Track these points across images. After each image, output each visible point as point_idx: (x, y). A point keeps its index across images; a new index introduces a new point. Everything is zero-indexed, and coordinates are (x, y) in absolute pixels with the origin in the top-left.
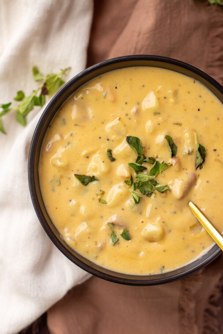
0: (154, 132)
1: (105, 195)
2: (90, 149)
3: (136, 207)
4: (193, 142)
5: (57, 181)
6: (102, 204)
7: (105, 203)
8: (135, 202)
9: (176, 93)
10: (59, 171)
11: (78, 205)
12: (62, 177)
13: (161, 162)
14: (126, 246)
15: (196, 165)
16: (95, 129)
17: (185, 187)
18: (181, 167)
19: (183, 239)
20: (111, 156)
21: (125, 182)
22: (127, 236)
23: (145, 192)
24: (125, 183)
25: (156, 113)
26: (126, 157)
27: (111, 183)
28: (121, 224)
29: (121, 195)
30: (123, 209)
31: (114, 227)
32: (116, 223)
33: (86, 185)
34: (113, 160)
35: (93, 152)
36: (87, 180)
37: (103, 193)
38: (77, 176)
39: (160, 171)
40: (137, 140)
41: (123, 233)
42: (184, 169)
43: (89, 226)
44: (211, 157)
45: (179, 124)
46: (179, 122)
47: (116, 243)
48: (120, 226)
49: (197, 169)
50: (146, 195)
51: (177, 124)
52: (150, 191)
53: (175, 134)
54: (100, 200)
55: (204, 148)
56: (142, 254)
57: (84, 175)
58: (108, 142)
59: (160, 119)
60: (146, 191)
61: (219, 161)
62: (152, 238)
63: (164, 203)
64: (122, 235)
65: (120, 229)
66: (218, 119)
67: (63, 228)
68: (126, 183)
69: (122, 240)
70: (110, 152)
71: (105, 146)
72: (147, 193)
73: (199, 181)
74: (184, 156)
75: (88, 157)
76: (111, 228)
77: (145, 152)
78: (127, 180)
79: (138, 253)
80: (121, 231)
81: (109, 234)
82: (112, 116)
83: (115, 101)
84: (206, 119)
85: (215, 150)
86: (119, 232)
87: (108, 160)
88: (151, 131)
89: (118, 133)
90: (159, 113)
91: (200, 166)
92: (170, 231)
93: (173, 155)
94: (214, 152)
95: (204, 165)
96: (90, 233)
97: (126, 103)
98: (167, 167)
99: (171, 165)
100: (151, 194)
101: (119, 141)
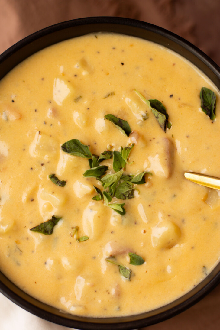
0: (89, 122)
1: (80, 230)
2: (29, 189)
3: (126, 219)
4: (140, 103)
5: (16, 251)
6: (85, 242)
7: (87, 239)
8: (120, 215)
9: (84, 63)
10: (10, 237)
11: (58, 262)
12: (17, 242)
13: (119, 150)
14: (145, 271)
15: (161, 127)
16: (20, 162)
17: (166, 159)
18: (146, 141)
19: (205, 220)
20: (57, 181)
21: (94, 200)
22: (138, 260)
23: (124, 196)
24: (95, 201)
25: (77, 99)
26: (76, 170)
27: (79, 212)
28: (121, 251)
29: (99, 217)
30: (112, 232)
31: (116, 260)
32: (114, 254)
33: (52, 232)
34: (63, 184)
35: (35, 190)
36: (49, 227)
37: (77, 229)
38: (35, 229)
39: (126, 161)
40: (75, 142)
41: (130, 259)
42: (151, 140)
43: (87, 278)
44: (171, 106)
45: (112, 94)
46: (109, 91)
47: (131, 276)
48: (122, 253)
49: (165, 130)
50: (127, 198)
51: (109, 95)
52: (129, 190)
53: (115, 108)
54: (79, 240)
55: (158, 101)
56: (169, 269)
57: (42, 224)
58: (43, 168)
59: (85, 102)
60: (124, 194)
61: (185, 105)
62: (169, 243)
63: (154, 193)
64: (131, 262)
65: (124, 257)
66: (151, 59)
67: (58, 300)
68: (96, 200)
69: (134, 268)
70: (53, 177)
71: (43, 175)
72: (127, 196)
73: (178, 144)
74: (141, 125)
75: (32, 200)
76: (113, 263)
77: (93, 150)
78: (94, 196)
79: (164, 270)
80: (128, 259)
81: (116, 272)
82: (29, 135)
83: (21, 117)
84: (137, 68)
85: (171, 96)
86: (126, 261)
87: (58, 188)
88: (84, 122)
89: (49, 149)
90: (81, 97)
91: (167, 125)
92: (183, 221)
93: (128, 133)
94: (171, 99)
95: (171, 122)
96: (93, 286)
97: (36, 111)
98: (130, 151)
99: (133, 145)
100: (132, 193)
101: (56, 158)
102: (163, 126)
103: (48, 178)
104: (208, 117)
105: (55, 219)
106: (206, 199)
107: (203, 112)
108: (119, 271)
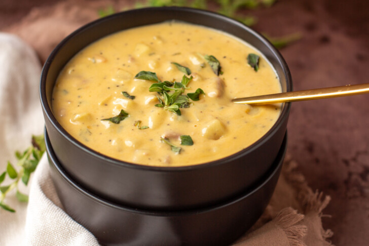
0: (158, 64)
1: (142, 123)
2: (105, 98)
3: (180, 118)
4: (199, 58)
5: (86, 132)
6: (145, 130)
7: (147, 128)
9: (159, 38)
10: (83, 124)
11: (121, 141)
12: (89, 127)
13: (180, 82)
14: (193, 149)
15: (215, 73)
16: (100, 84)
17: (217, 86)
18: (203, 78)
19: (246, 122)
20: (128, 95)
21: (156, 106)
22: (188, 141)
25: (151, 55)
26: (143, 90)
27: (142, 113)
28: (174, 134)
29: (159, 114)
30: (168, 125)
31: (169, 141)
32: (169, 136)
33: (118, 123)
34: (133, 98)
35: (109, 99)
37: (140, 122)
39: (185, 86)
41: (182, 141)
42: (206, 79)
44: (225, 64)
45: (179, 54)
46: (177, 51)
47: (181, 151)
48: (175, 137)
49: (218, 75)
51: (176, 54)
53: (179, 60)
54: (140, 128)
55: (214, 57)
56: (214, 149)
57: (111, 118)
58: (118, 88)
59: (158, 56)
60: (181, 104)
61: (235, 62)
62: (215, 134)
63: (206, 106)
64: (182, 144)
65: (176, 140)
68: (158, 107)
69: (185, 147)
70: (125, 93)
72: (183, 106)
73: (228, 82)
74: (199, 70)
75: (106, 105)
76: (167, 143)
78: (156, 104)
80: (180, 140)
81: (168, 149)
83: (106, 61)
84: (200, 42)
85: (225, 57)
86: (178, 143)
87: (128, 100)
89: (124, 78)
90: (154, 53)
91: (219, 71)
92: (228, 123)
93: (189, 73)
95: (222, 70)
96: (148, 155)
97: (118, 59)
98: (189, 81)
99: (192, 77)
100: (187, 105)
101: (130, 83)
102: (217, 72)
103: (122, 93)
104: (253, 69)
105: (123, 115)
106: (248, 112)
107: (249, 66)
108: (172, 149)
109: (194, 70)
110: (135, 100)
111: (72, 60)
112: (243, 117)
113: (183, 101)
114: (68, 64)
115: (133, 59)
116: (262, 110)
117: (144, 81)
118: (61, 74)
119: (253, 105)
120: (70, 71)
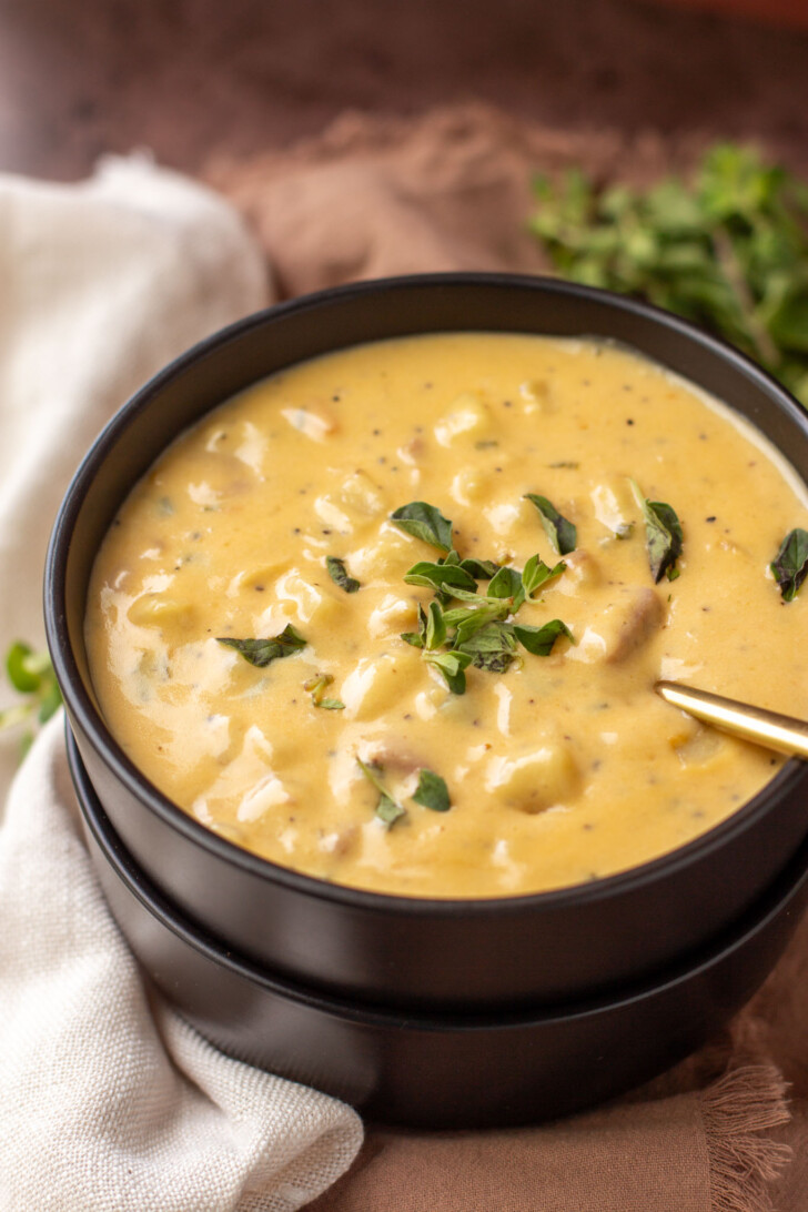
0: (485, 492)
1: (334, 685)
2: (266, 565)
3: (454, 703)
4: (626, 502)
6: (329, 712)
7: (338, 707)
8: (448, 690)
9: (541, 390)
10: (161, 636)
11: (240, 727)
12: (172, 653)
13: (519, 569)
14: (440, 828)
15: (652, 570)
16: (278, 509)
17: (625, 623)
18: (598, 578)
19: (653, 782)
20: (341, 573)
21: (404, 639)
22: (437, 796)
23: (482, 659)
24: (405, 642)
25: (485, 445)
27: (353, 650)
28: (405, 759)
29: (394, 671)
30: (407, 717)
31: (381, 778)
32: (385, 756)
33: (265, 664)
34: (352, 586)
35: (279, 571)
36: (264, 652)
37: (328, 681)
38: (228, 644)
39: (527, 591)
40: (428, 513)
41: (418, 789)
42: (611, 583)
43: (289, 783)
44: (701, 544)
45: (570, 466)
46: (567, 457)
47: (397, 823)
48: (405, 767)
49: (659, 579)
50: (485, 668)
51: (562, 465)
52: (500, 649)
53: (561, 492)
54: (318, 705)
55: (671, 509)
56: (501, 848)
57: (251, 640)
58: (324, 541)
59: (500, 457)
60: (483, 656)
61: (733, 545)
62: (534, 794)
63: (557, 683)
64: (417, 797)
65: (404, 778)
66: (703, 437)
67: (190, 802)
68: (409, 642)
69: (420, 812)
70: (337, 564)
71: (315, 551)
72: (489, 662)
73: (675, 616)
74: (605, 547)
75: (260, 589)
76: (370, 782)
77: (466, 550)
78: (409, 632)
79: (487, 845)
80: (412, 784)
81: (365, 803)
83: (335, 431)
84: (661, 441)
85: (712, 519)
86: (404, 790)
87: (335, 588)
88: (472, 485)
90: (495, 444)
91: (668, 566)
92: (596, 765)
93: (565, 548)
94: (709, 526)
95: (683, 565)
96: (293, 804)
97: (376, 433)
98: (547, 576)
99: (562, 568)
100: (504, 663)
101: (365, 532)
102: (657, 567)
103: (323, 561)
104: (778, 589)
105: (289, 642)
106: (680, 745)
107: (769, 575)
108: (377, 806)
109: (587, 541)
110: (353, 597)
111: (237, 399)
112: (652, 758)
113: (495, 646)
114: (220, 410)
115: (419, 448)
116: (726, 752)
117: (408, 539)
118: (183, 438)
119: (707, 725)
120: (214, 436)
